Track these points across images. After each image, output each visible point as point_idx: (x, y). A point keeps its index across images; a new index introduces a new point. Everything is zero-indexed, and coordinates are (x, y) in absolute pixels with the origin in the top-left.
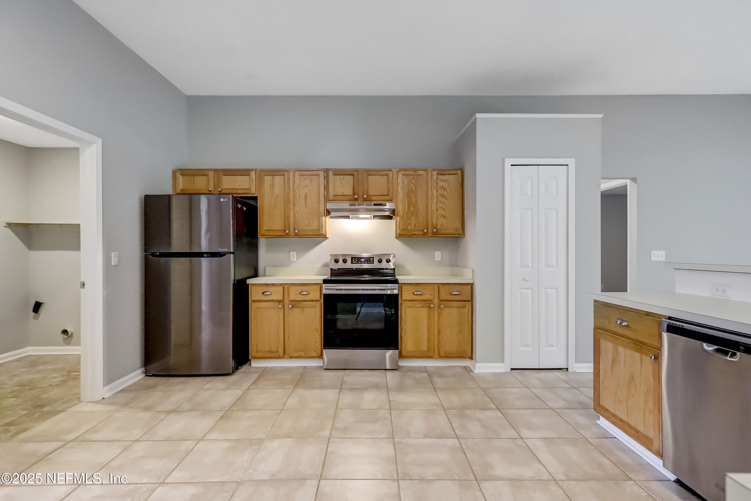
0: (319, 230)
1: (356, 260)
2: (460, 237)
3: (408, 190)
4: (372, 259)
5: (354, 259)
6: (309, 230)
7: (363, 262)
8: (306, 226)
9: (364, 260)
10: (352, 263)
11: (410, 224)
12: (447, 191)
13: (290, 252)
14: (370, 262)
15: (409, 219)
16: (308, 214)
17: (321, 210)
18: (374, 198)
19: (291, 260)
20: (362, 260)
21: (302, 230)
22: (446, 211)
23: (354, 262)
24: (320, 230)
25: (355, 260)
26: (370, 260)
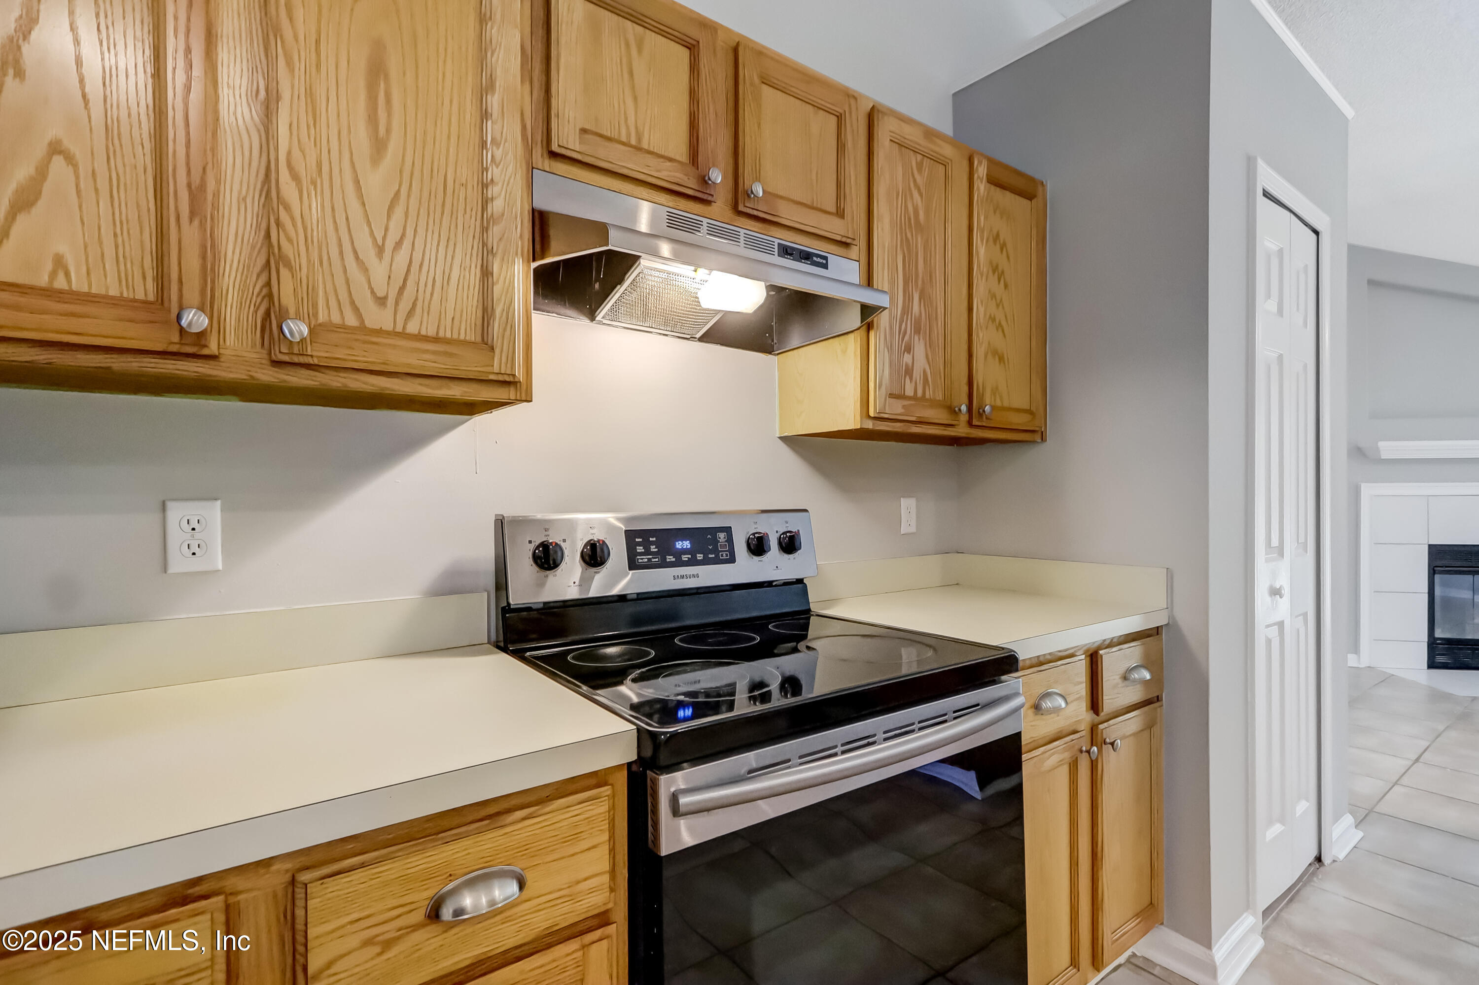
0: (486, 345)
1: (653, 549)
2: (1034, 442)
3: (905, 216)
4: (722, 536)
5: (639, 544)
6: (403, 335)
7: (685, 558)
8: (381, 301)
9: (687, 544)
10: (633, 565)
11: (909, 372)
12: (1008, 257)
13: (170, 505)
14: (716, 551)
15: (908, 349)
16: (399, 211)
17: (497, 206)
18: (787, 214)
19: (179, 563)
20: (679, 545)
21: (343, 327)
22: (1004, 336)
23: (644, 559)
24: (492, 349)
25: (646, 544)
26: (715, 541)
